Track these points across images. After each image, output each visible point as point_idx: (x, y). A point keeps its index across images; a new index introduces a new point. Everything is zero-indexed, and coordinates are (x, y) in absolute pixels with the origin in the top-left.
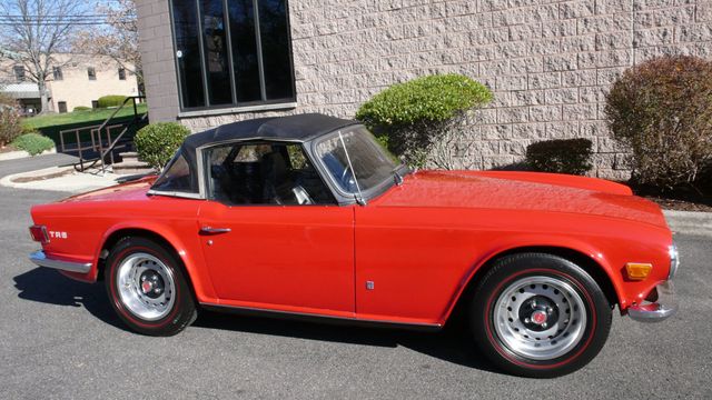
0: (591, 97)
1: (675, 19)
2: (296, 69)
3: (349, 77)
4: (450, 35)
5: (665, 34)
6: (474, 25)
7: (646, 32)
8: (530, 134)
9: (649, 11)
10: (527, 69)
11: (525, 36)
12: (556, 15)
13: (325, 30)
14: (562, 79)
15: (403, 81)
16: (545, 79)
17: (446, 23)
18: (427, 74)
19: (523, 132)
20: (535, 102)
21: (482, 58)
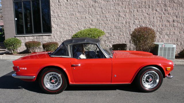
0: (125, 34)
1: (141, 19)
2: (52, 25)
3: (67, 28)
4: (93, 19)
5: (140, 22)
6: (99, 17)
7: (136, 21)
8: (111, 42)
9: (137, 17)
10: (111, 28)
11: (110, 20)
12: (117, 16)
13: (61, 16)
14: (119, 30)
15: (81, 29)
16: (115, 30)
17: (92, 16)
18: (87, 28)
19: (110, 42)
20: (113, 35)
21: (100, 25)
